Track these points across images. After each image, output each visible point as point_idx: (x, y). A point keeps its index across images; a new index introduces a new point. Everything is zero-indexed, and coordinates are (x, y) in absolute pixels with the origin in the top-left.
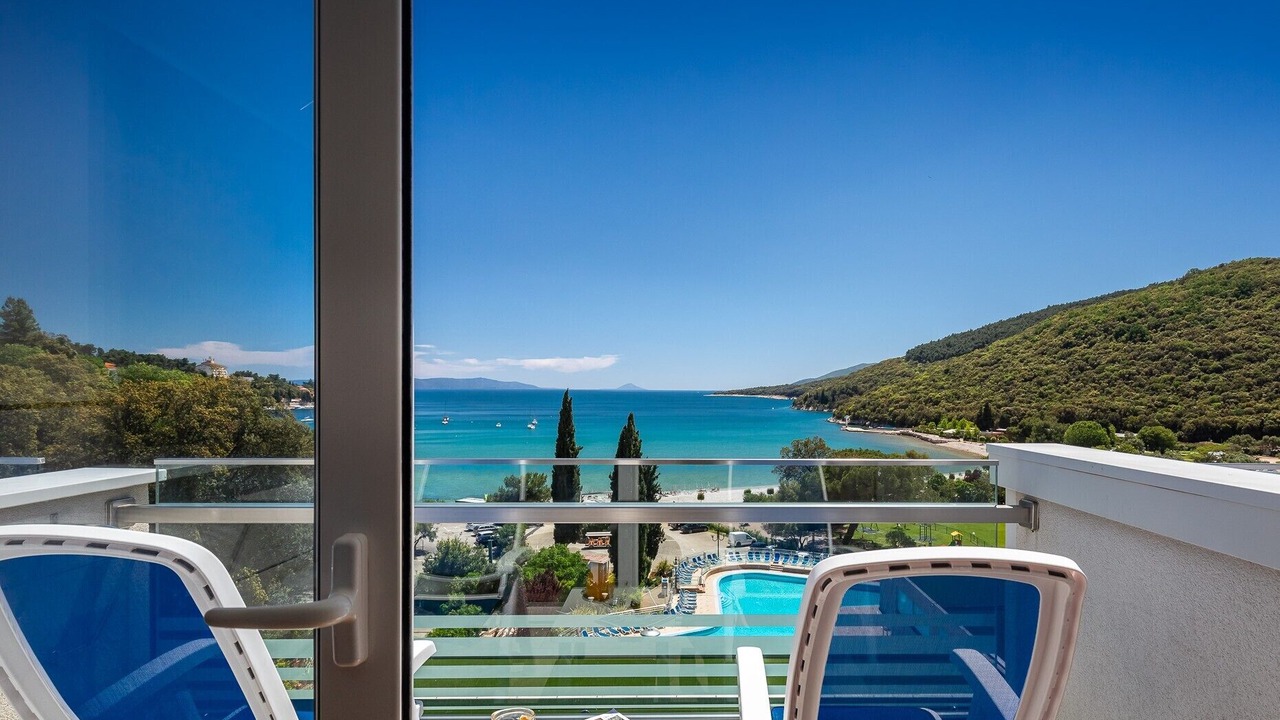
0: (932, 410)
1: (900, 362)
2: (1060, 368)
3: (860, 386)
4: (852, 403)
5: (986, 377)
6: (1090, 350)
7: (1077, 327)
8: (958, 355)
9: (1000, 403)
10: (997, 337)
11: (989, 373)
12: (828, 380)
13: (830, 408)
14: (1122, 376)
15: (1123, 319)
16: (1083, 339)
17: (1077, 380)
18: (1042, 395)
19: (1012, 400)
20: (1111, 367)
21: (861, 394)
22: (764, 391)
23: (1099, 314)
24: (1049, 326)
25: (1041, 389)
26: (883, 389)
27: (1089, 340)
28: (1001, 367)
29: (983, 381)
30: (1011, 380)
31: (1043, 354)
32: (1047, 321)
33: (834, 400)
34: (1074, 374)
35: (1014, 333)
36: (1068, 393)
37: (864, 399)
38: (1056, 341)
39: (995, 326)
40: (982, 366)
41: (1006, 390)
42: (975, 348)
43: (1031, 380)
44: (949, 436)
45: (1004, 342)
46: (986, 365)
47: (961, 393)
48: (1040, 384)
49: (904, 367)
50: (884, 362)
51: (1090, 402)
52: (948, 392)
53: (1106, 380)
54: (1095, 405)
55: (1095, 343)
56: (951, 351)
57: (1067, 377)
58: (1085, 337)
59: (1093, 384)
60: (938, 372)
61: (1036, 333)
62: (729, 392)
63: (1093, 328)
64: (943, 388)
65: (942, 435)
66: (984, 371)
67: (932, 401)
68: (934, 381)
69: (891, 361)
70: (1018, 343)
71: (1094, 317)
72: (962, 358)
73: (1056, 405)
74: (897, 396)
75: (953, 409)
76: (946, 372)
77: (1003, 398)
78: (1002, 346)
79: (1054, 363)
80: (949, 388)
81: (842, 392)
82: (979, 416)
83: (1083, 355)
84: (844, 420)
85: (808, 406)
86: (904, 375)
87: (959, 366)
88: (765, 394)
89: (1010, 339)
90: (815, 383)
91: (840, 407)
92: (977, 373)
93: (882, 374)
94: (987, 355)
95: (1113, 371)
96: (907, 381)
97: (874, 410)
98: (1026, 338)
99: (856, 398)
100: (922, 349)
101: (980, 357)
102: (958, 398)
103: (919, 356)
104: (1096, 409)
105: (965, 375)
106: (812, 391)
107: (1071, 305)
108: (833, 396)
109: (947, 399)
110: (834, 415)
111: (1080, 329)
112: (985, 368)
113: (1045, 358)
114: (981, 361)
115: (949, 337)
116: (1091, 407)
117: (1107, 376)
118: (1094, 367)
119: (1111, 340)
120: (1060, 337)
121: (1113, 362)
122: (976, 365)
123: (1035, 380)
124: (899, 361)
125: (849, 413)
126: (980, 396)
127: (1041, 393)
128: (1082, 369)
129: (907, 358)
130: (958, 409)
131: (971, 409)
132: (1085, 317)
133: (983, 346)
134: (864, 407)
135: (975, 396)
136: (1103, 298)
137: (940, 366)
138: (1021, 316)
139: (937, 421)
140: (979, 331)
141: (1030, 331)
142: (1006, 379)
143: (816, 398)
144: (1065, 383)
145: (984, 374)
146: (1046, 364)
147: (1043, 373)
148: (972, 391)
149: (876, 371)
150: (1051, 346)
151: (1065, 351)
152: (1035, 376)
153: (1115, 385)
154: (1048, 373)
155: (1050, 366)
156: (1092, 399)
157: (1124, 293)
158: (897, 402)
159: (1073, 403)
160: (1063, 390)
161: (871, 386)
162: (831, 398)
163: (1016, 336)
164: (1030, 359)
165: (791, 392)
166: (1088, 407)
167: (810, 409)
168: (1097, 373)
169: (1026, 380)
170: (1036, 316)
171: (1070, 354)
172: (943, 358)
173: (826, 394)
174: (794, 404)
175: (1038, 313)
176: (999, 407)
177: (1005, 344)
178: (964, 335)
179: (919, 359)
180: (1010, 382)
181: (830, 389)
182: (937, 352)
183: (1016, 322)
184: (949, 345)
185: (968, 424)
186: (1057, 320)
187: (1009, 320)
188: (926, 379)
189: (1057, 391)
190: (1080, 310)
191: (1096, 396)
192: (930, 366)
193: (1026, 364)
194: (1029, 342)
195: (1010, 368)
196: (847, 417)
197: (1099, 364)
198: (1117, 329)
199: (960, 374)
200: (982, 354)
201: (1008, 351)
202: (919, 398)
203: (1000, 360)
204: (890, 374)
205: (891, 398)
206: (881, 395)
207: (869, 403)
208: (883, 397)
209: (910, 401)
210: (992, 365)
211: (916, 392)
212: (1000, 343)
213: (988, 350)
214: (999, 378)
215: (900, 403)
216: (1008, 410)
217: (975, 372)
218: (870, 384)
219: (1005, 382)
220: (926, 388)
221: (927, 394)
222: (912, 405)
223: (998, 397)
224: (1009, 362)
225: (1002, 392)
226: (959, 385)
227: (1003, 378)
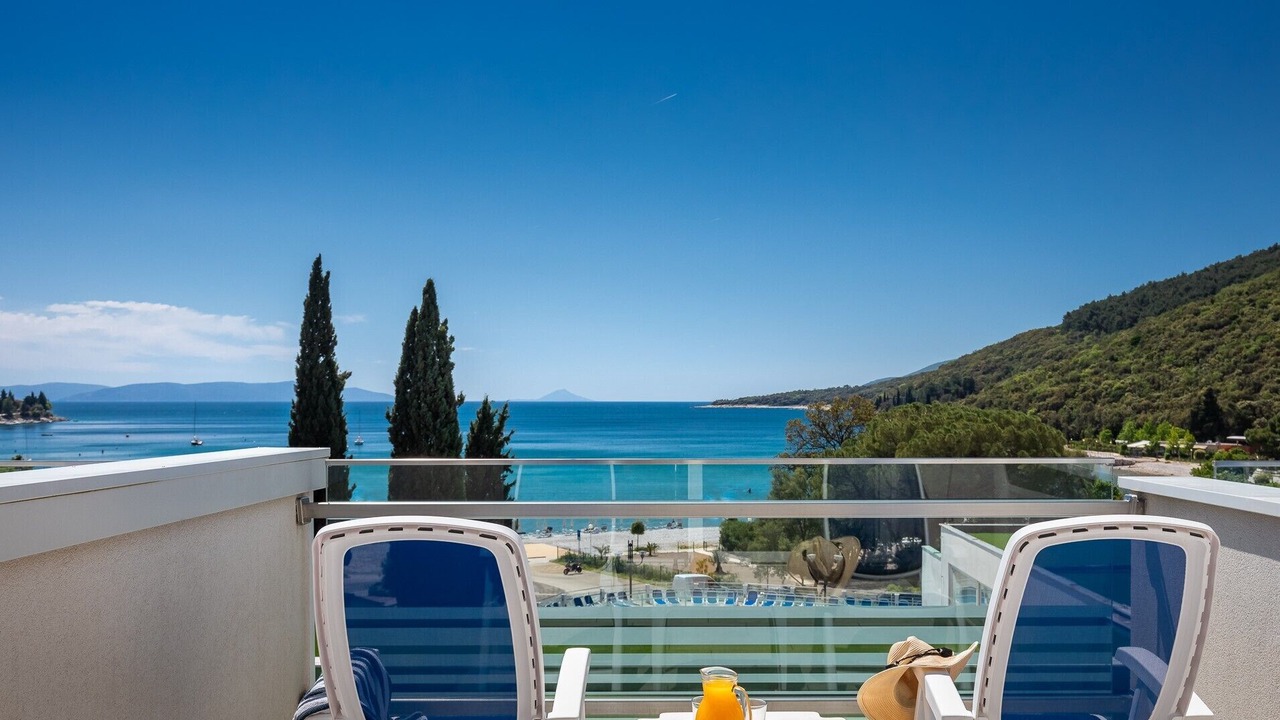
0: (1104, 410)
1: (1052, 334)
3: (978, 378)
5: (1209, 349)
8: (1157, 313)
9: (1237, 393)
10: (1230, 281)
11: (1215, 341)
19: (1258, 388)
26: (1018, 378)
28: (1238, 331)
29: (1202, 356)
30: (1256, 351)
37: (981, 395)
39: (1230, 266)
40: (1202, 329)
41: (1246, 372)
44: (1137, 453)
45: (1245, 287)
46: (1210, 327)
47: (1162, 379)
49: (1058, 344)
50: (1023, 335)
52: (1137, 378)
56: (1145, 310)
60: (1120, 345)
64: (1127, 371)
65: (1125, 451)
66: (1207, 338)
67: (1107, 394)
68: (1113, 359)
69: (1035, 333)
72: (1163, 318)
74: (1044, 388)
75: (1147, 408)
76: (1135, 342)
77: (1242, 385)
78: (1240, 294)
80: (1139, 371)
81: (947, 392)
82: (1194, 414)
86: (1059, 357)
87: (1160, 332)
88: (807, 402)
92: (1191, 344)
93: (1019, 357)
94: (1210, 312)
96: (1063, 364)
100: (1092, 309)
101: (1197, 314)
102: (1158, 388)
103: (1089, 321)
105: (1170, 346)
109: (1136, 388)
112: (1206, 333)
114: (1200, 320)
115: (1142, 288)
122: (1190, 328)
124: (1050, 332)
126: (1197, 383)
129: (1066, 327)
130: (1156, 408)
131: (1180, 406)
133: (1203, 297)
135: (1188, 384)
137: (1123, 335)
139: (1116, 431)
140: (1198, 274)
142: (1248, 352)
145: (1207, 343)
148: (1182, 375)
149: (1007, 352)
158: (1044, 398)
163: (1265, 278)
172: (1130, 323)
173: (915, 390)
176: (1236, 399)
177: (1246, 289)
178: (1170, 283)
179: (1086, 327)
180: (1253, 357)
181: (923, 386)
182: (1121, 314)
183: (1269, 257)
184: (1143, 301)
185: (1174, 431)
187: (1256, 255)
188: (1096, 357)
192: (1106, 336)
195: (1254, 331)
199: (1161, 344)
200: (1202, 308)
201: (1251, 301)
202: (1083, 391)
203: (1235, 317)
204: (1032, 355)
205: (1031, 392)
206: (1013, 387)
207: (991, 403)
208: (1017, 390)
209: (1067, 396)
210: (1221, 326)
211: (1078, 379)
212: (1236, 287)
213: (1213, 302)
214: (1234, 350)
215: (1048, 400)
216: (1250, 405)
217: (1188, 339)
218: (996, 374)
219: (1245, 357)
220: (1096, 373)
221: (1099, 383)
222: (1071, 402)
223: (1231, 383)
224: (1253, 321)
225: (1240, 374)
226: (1159, 365)
227: (1241, 349)
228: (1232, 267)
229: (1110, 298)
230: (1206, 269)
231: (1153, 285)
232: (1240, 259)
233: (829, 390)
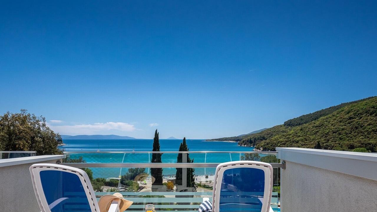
1: (281, 127)
2: (348, 127)
3: (266, 136)
4: (263, 143)
5: (318, 132)
6: (360, 120)
7: (355, 111)
8: (306, 123)
9: (324, 142)
10: (321, 116)
11: (319, 130)
12: (252, 134)
13: (254, 145)
14: (373, 130)
15: (374, 107)
16: (357, 116)
17: (355, 132)
18: (341, 139)
19: (328, 141)
20: (369, 127)
21: (266, 139)
22: (226, 139)
23: (364, 105)
24: (343, 111)
25: (340, 136)
26: (275, 137)
27: (360, 116)
29: (316, 133)
30: (328, 132)
31: (340, 122)
32: (342, 109)
33: (255, 142)
34: (354, 130)
35: (328, 114)
36: (351, 137)
37: (268, 141)
38: (347, 116)
39: (320, 112)
40: (316, 127)
41: (326, 137)
42: (312, 121)
43: (336, 132)
46: (317, 127)
47: (307, 138)
48: (340, 134)
49: (283, 129)
50: (275, 126)
51: (360, 141)
52: (302, 138)
53: (366, 132)
54: (362, 142)
55: (362, 117)
56: (302, 122)
57: (351, 131)
58: (359, 115)
59: (362, 134)
60: (298, 130)
61: (338, 114)
62: (212, 140)
63: (361, 111)
64: (300, 136)
66: (317, 129)
67: (295, 141)
68: (296, 133)
69: (278, 126)
70: (330, 118)
71: (362, 107)
72: (307, 124)
73: (346, 142)
74: (281, 140)
75: (304, 144)
76: (301, 130)
77: (325, 140)
78: (324, 119)
79: (345, 125)
80: (302, 136)
81: (258, 139)
82: (315, 147)
83: (357, 122)
84: (260, 149)
85: (244, 145)
86: (283, 132)
87: (306, 127)
88: (227, 140)
89: (327, 116)
90: (246, 136)
91: (258, 145)
92: (314, 130)
93: (274, 132)
94: (317, 123)
95: (369, 129)
96: (285, 134)
97: (272, 146)
98: (333, 116)
99: (264, 141)
100: (290, 121)
101: (315, 123)
102: (306, 140)
103: (290, 124)
104: (363, 144)
105: (309, 131)
106: (247, 139)
107: (351, 103)
108: (255, 140)
109: (302, 140)
110: (256, 148)
111: (355, 112)
112: (317, 128)
113: (342, 124)
114: (315, 125)
115: (301, 116)
116: (361, 143)
117: (367, 131)
118: (362, 127)
119: (369, 116)
120: (348, 115)
121: (369, 125)
122: (313, 127)
123: (338, 132)
124: (281, 126)
125: (262, 147)
126: (315, 139)
127: (340, 138)
128: (357, 128)
129: (285, 125)
130: (306, 145)
131: (312, 144)
132: (358, 107)
133: (316, 120)
134: (268, 144)
135: (313, 139)
136: (364, 100)
137: (299, 128)
138: (331, 108)
140: (314, 113)
141: (335, 113)
142: (326, 132)
143: (248, 141)
144: (350, 134)
145: (317, 130)
146: (342, 126)
147: (341, 130)
148: (312, 137)
149: (272, 130)
150: (344, 118)
151: (350, 121)
152: (338, 131)
153: (370, 134)
154: (343, 129)
155: (344, 127)
156: (361, 140)
157: (373, 97)
158: (281, 142)
159: (353, 142)
160: (349, 137)
161: (270, 136)
162: (254, 141)
163: (330, 115)
164: (336, 124)
165: (237, 139)
166: (359, 143)
167: (245, 146)
168: (363, 129)
169: (334, 133)
170: (337, 108)
171: (352, 122)
172: (299, 125)
173: (252, 139)
174: (239, 144)
175: (337, 106)
176: (324, 143)
177: (325, 118)
178: (307, 115)
179: (289, 125)
180: (327, 134)
181: (253, 138)
182: (297, 122)
183: (328, 110)
184: (302, 120)
186: (346, 108)
187: (326, 109)
188: (293, 133)
189: (347, 137)
190: (355, 104)
191: (363, 138)
192: (294, 128)
193: (334, 126)
194: (335, 117)
195: (327, 128)
196: (261, 148)
197: (363, 126)
198: (371, 111)
199: (307, 130)
200: (315, 122)
201: (326, 121)
202: (290, 140)
203: (323, 124)
204: (277, 131)
205: (279, 140)
206: (274, 139)
207: (270, 143)
208: (276, 140)
209: (286, 142)
210: (320, 126)
211: (289, 138)
212: (323, 118)
213: (318, 121)
214: (323, 132)
215: (283, 142)
216: (327, 144)
217: (313, 129)
218: (269, 135)
219: (325, 134)
220: (293, 136)
221: (294, 139)
222: (287, 143)
223: (322, 139)
224: (327, 125)
225: (324, 137)
226: (306, 135)
227: (325, 132)
228: (321, 112)
229: (294, 118)
230: (315, 112)
231: (304, 116)
232: (323, 110)
233: (231, 137)
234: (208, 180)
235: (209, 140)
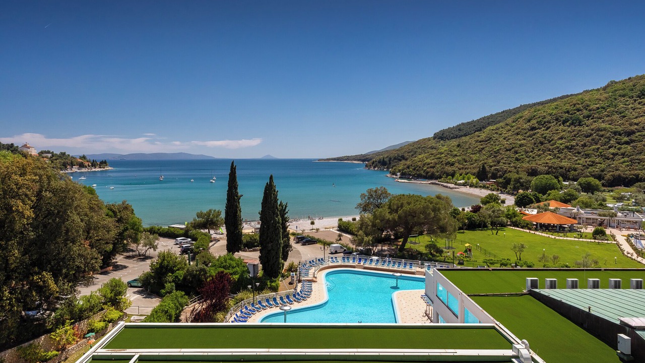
0: (449, 169)
1: (430, 140)
2: (529, 143)
3: (406, 155)
4: (401, 165)
5: (483, 149)
6: (547, 132)
7: (539, 117)
8: (465, 135)
9: (491, 164)
10: (489, 124)
11: (485, 146)
12: (386, 151)
13: (388, 168)
14: (567, 147)
15: (568, 112)
16: (543, 125)
17: (539, 150)
18: (517, 159)
19: (499, 162)
20: (560, 142)
21: (406, 160)
22: (348, 158)
23: (553, 109)
24: (521, 117)
25: (517, 156)
26: (420, 157)
27: (546, 125)
28: (492, 143)
29: (481, 151)
30: (498, 150)
31: (518, 134)
32: (520, 114)
33: (390, 163)
34: (537, 146)
35: (499, 122)
36: (533, 158)
37: (408, 163)
38: (527, 126)
39: (488, 118)
40: (480, 142)
41: (495, 157)
42: (476, 131)
43: (510, 150)
44: (460, 185)
45: (494, 127)
46: (483, 141)
47: (468, 159)
48: (516, 152)
49: (433, 143)
50: (420, 140)
51: (547, 163)
52: (459, 158)
53: (557, 150)
54: (550, 165)
55: (550, 127)
56: (461, 133)
57: (533, 148)
58: (544, 124)
59: (549, 152)
60: (453, 146)
61: (514, 122)
62: (328, 159)
63: (548, 118)
64: (456, 155)
65: (456, 184)
66: (482, 145)
67: (449, 164)
68: (451, 151)
69: (424, 139)
70: (502, 128)
71: (550, 111)
72: (468, 137)
73: (525, 165)
74: (429, 161)
75: (463, 168)
76: (458, 146)
77: (493, 161)
78: (493, 130)
79: (525, 139)
80: (460, 156)
81: (395, 159)
82: (478, 172)
83: (542, 135)
84: (396, 175)
85: (375, 167)
86: (432, 148)
87: (466, 142)
88: (349, 160)
89: (498, 125)
90: (378, 153)
91: (394, 168)
92: (477, 147)
93: (419, 148)
94: (483, 135)
95: (561, 144)
96: (434, 151)
97: (414, 169)
98: (507, 125)
99: (403, 162)
100: (443, 132)
101: (479, 136)
102: (466, 162)
103: (441, 136)
104: (550, 167)
105: (470, 148)
106: (377, 158)
107: (534, 104)
108: (389, 161)
109: (459, 162)
110: (390, 172)
111: (540, 119)
112: (482, 143)
113: (519, 137)
114: (479, 139)
115: (460, 125)
116: (548, 166)
117: (558, 147)
118: (550, 142)
119: (560, 125)
120: (529, 124)
121: (561, 138)
122: (477, 141)
123: (513, 150)
124: (429, 139)
125: (399, 171)
126: (479, 160)
127: (516, 158)
128: (542, 143)
129: (434, 138)
130: (466, 168)
131: (473, 168)
132: (544, 112)
133: (480, 130)
134: (408, 167)
135: (476, 160)
136: (555, 100)
137: (454, 142)
138: (504, 112)
139: (453, 175)
140: (478, 120)
141: (509, 120)
142: (495, 150)
143: (379, 162)
144: (532, 152)
145: (482, 147)
146: (520, 140)
147: (518, 146)
148: (474, 157)
149: (415, 146)
150: (523, 129)
151: (532, 132)
152: (513, 148)
153: (562, 153)
154: (521, 145)
155: (522, 141)
156: (548, 161)
157: (567, 96)
158: (429, 164)
159: (537, 164)
160: (530, 156)
161: (413, 155)
162: (388, 162)
163: (502, 124)
164: (510, 138)
165: (363, 159)
166: (545, 166)
167: (376, 169)
168: (551, 145)
169: (507, 150)
170: (513, 111)
171: (534, 134)
172: (456, 138)
173: (385, 159)
174: (366, 166)
175: (514, 109)
176: (491, 167)
177: (494, 128)
178: (469, 123)
179: (441, 138)
180: (498, 152)
181: (388, 157)
182: (452, 134)
183: (500, 115)
184: (460, 130)
185: (472, 177)
186: (527, 114)
187: (497, 114)
188: (446, 150)
189: (527, 157)
190: (540, 107)
191: (551, 159)
192: (448, 142)
193: (507, 141)
194: (509, 127)
195: (497, 143)
196: (399, 174)
197: (552, 140)
198: (564, 119)
199: (467, 147)
200: (480, 134)
201: (496, 133)
202: (442, 162)
203: (491, 138)
204: (424, 147)
205: (425, 162)
206: (419, 160)
207: (411, 165)
208: (420, 161)
209: (436, 164)
210: (487, 141)
211: (440, 158)
212: (491, 128)
213: (484, 132)
214: (491, 149)
215: (431, 165)
216: (496, 168)
217: (476, 145)
218: (412, 153)
219: (495, 152)
220: (446, 156)
221: (447, 159)
222: (438, 166)
223: (490, 161)
224: (497, 139)
225: (493, 158)
226: (466, 154)
227: (493, 149)
228: (489, 118)
229: (449, 128)
230: (480, 119)
231: (463, 124)
232: (492, 115)
233: (356, 156)
234: (315, 227)
235: (323, 160)
